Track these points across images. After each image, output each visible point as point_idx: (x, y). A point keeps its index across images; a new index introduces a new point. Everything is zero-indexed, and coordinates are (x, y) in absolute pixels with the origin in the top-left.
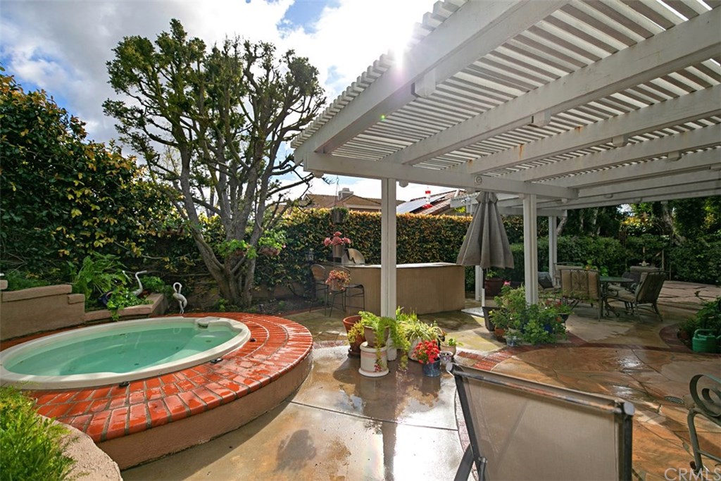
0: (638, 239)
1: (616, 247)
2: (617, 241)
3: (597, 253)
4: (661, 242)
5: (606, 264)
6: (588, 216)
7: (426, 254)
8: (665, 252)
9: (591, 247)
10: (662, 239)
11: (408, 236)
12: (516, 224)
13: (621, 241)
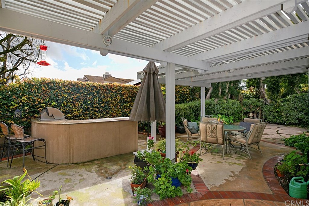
0: (249, 101)
1: (237, 105)
2: (238, 102)
3: (228, 108)
4: (259, 102)
5: (232, 115)
6: (223, 87)
7: (125, 110)
8: (262, 108)
9: (225, 105)
10: (260, 101)
11: (112, 98)
12: (185, 91)
13: (240, 101)
